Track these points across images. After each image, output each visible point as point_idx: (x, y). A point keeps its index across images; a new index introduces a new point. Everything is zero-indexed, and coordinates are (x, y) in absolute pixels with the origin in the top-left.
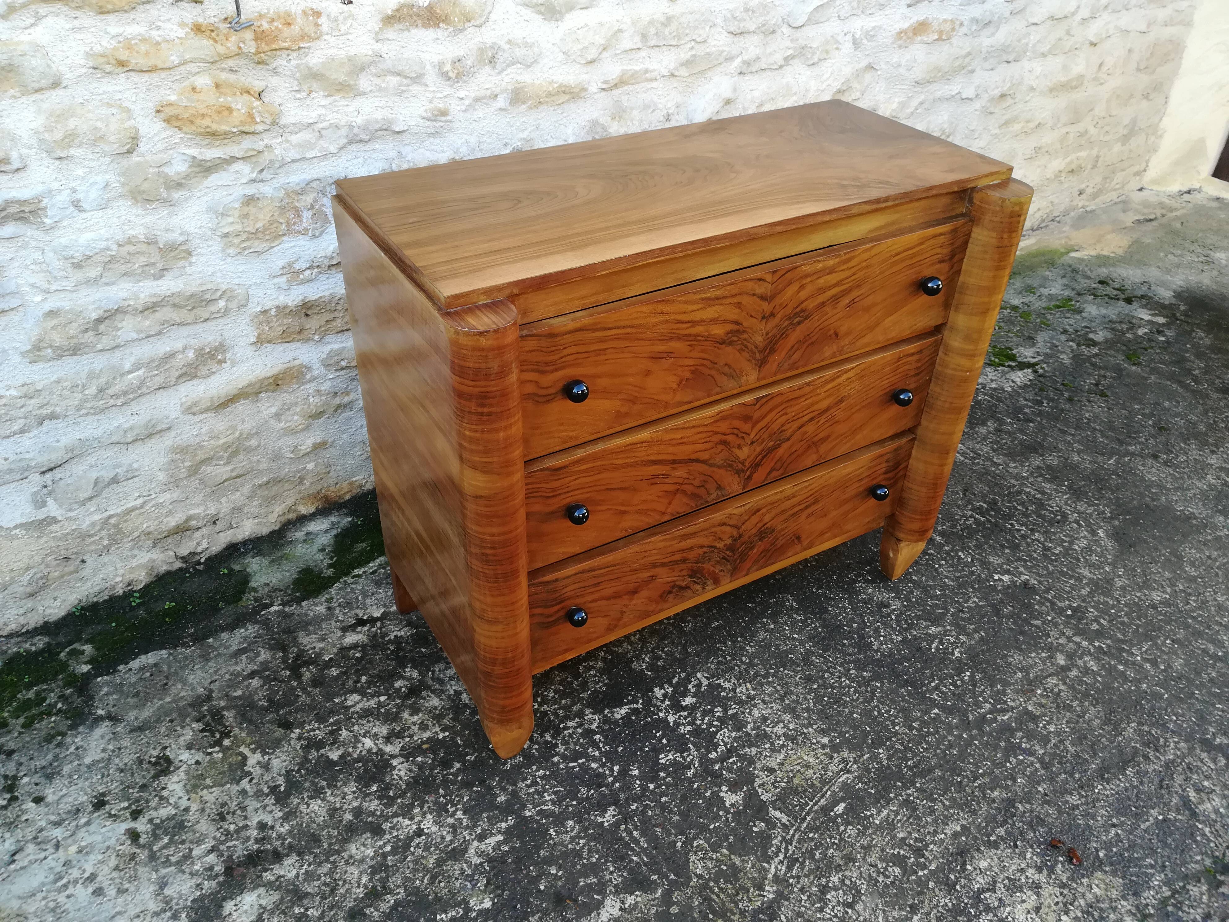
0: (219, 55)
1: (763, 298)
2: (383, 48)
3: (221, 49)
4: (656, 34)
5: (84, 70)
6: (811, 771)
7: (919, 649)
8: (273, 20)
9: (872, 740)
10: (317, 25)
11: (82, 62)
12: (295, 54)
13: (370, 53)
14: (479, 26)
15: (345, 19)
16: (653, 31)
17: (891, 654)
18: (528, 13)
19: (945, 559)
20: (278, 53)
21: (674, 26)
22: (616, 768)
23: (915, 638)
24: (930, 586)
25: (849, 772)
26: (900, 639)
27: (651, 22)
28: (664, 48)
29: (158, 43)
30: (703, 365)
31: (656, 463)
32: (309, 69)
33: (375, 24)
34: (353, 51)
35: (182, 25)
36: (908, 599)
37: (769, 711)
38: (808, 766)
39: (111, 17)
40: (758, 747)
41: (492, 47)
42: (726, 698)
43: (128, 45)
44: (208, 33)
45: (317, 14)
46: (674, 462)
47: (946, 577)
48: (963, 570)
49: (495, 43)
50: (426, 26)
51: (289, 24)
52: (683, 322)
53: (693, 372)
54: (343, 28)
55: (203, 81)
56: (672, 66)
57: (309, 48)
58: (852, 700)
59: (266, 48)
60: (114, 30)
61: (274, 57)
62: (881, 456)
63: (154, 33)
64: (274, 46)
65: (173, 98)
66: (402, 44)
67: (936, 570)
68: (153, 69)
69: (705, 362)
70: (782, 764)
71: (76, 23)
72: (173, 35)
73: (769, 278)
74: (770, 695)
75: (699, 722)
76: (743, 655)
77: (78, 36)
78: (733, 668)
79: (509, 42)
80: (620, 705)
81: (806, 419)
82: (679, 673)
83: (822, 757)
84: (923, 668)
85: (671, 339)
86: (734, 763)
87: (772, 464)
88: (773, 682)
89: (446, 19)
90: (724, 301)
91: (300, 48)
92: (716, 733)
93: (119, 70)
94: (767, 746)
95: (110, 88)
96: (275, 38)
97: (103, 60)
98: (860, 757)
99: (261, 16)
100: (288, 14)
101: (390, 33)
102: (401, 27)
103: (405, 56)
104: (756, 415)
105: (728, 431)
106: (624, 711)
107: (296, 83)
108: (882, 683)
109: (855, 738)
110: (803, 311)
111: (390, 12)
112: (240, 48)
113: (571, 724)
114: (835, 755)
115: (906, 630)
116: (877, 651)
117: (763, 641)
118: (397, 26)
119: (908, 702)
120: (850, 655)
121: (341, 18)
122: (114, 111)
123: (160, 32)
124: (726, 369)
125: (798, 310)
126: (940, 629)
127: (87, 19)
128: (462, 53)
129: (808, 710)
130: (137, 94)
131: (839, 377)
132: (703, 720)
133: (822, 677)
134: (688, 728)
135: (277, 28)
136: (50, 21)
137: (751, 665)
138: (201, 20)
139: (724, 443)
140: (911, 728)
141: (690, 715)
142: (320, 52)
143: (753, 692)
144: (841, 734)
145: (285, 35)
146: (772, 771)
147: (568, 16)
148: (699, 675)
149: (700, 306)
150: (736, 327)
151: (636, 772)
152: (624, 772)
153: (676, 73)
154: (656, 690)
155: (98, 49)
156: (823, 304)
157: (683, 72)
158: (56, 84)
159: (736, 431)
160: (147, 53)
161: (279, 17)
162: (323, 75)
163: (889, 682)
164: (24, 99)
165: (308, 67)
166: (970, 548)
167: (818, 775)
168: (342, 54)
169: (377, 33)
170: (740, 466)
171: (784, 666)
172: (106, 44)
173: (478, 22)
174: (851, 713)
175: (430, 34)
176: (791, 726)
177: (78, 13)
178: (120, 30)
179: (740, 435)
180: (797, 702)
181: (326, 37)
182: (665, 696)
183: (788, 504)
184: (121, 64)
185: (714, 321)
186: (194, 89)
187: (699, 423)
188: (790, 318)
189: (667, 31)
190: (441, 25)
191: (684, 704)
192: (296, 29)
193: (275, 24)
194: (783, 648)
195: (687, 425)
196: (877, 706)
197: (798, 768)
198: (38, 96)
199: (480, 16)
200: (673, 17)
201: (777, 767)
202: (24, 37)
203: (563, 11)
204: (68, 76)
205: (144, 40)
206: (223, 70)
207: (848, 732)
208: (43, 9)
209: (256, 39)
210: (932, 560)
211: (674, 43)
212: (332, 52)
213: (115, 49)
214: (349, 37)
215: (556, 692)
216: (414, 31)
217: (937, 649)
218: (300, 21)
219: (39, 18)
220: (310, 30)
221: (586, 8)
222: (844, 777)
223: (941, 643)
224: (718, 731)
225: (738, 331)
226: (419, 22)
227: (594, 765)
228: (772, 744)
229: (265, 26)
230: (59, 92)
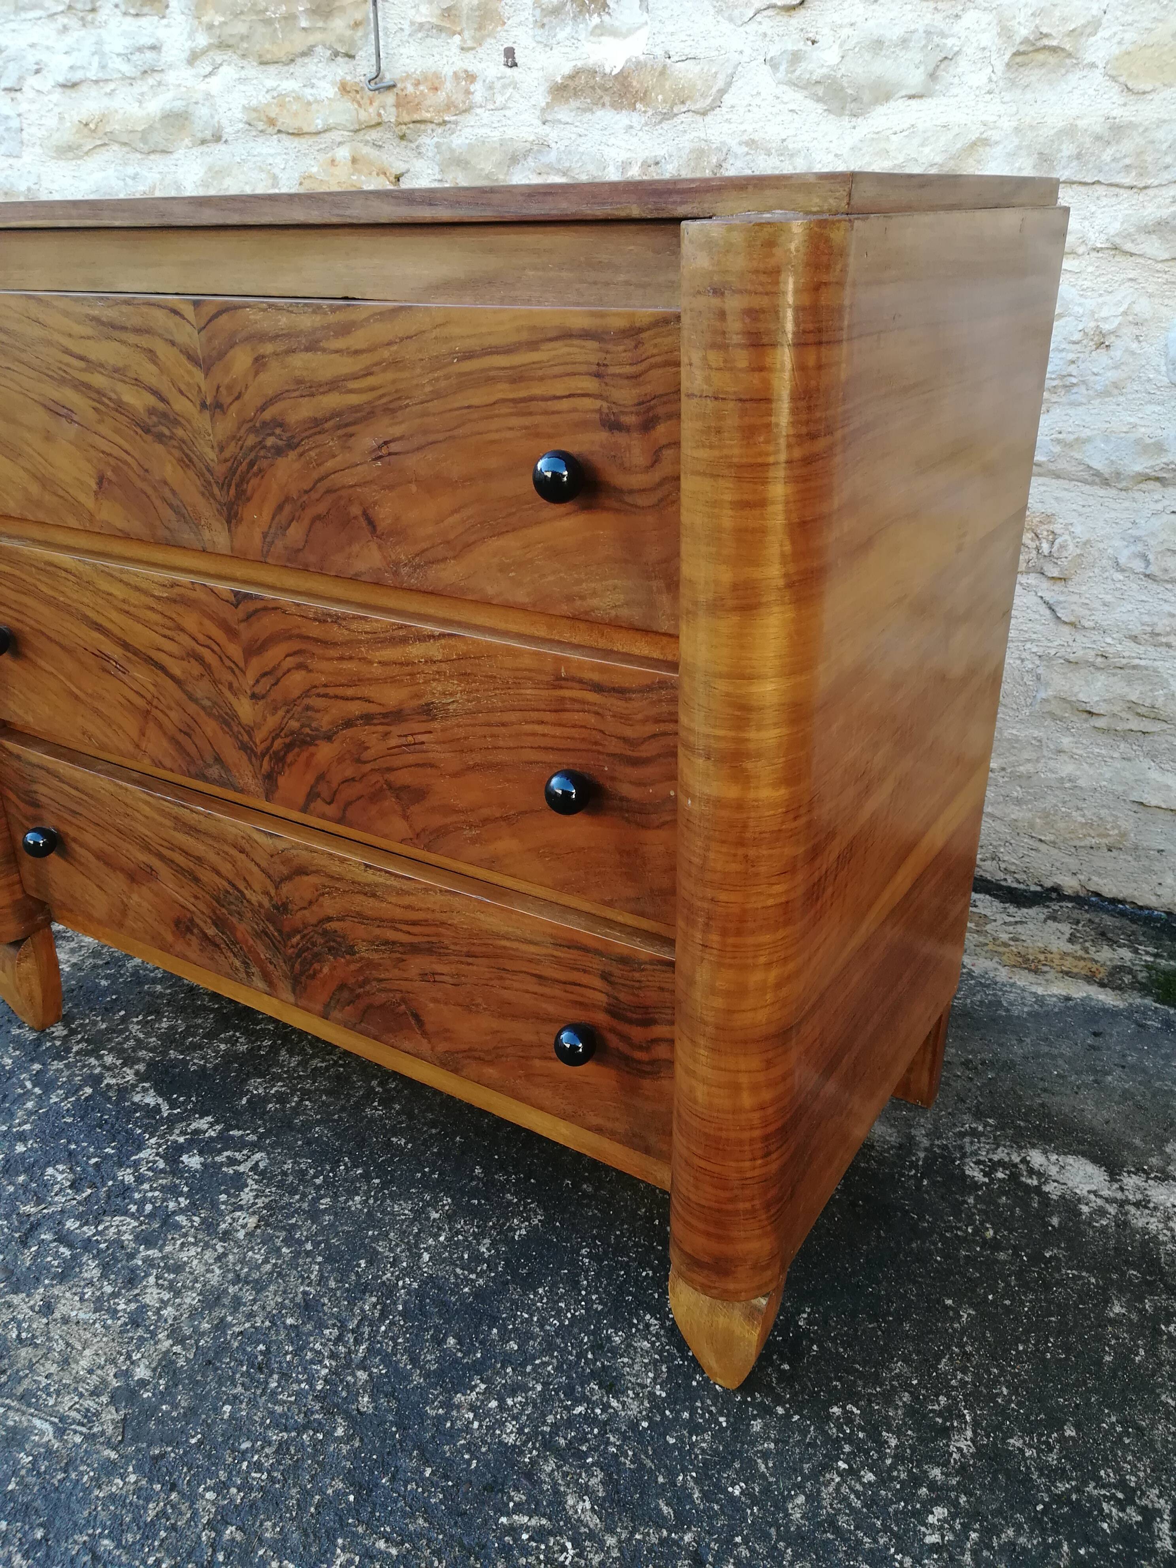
0: (360, 124)
1: (192, 358)
2: (552, 134)
3: (363, 116)
4: (1079, 156)
5: (241, 125)
6: (53, 1369)
7: (494, 1487)
8: (417, 84)
9: (163, 1456)
10: (468, 92)
11: (240, 116)
12: (440, 130)
13: (531, 139)
14: (704, 114)
15: (504, 87)
16: (1068, 149)
17: (452, 1436)
18: (796, 98)
19: (884, 1479)
20: (423, 127)
21: (1127, 146)
22: (27, 1127)
23: (530, 1474)
24: (750, 1464)
25: (60, 1432)
26: (510, 1440)
27: (1069, 132)
28: (1100, 190)
29: (309, 103)
30: (125, 463)
31: (99, 628)
32: (452, 151)
33: (541, 98)
34: (510, 133)
35: (333, 83)
36: (661, 1428)
37: (200, 1269)
38: (65, 1362)
39: (272, 69)
40: (104, 1276)
41: (719, 149)
42: (214, 1205)
43: (281, 100)
44: (353, 94)
45: (471, 77)
46: (126, 646)
47: (813, 1498)
48: (871, 1531)
49: (723, 143)
50: (617, 106)
51: (436, 89)
52: (72, 355)
53: (115, 470)
54: (500, 99)
55: (343, 153)
56: (1115, 227)
57: (456, 123)
58: (274, 1393)
59: (407, 119)
60: (270, 83)
61: (418, 133)
62: (585, 949)
63: (308, 91)
64: (416, 117)
65: (314, 170)
66: (581, 131)
67: (827, 1466)
68: (298, 134)
69: (129, 459)
70: (66, 1320)
71: (243, 74)
72: (324, 95)
73: (188, 311)
74: (243, 1261)
75: (146, 1186)
76: (335, 1197)
77: (243, 88)
78: (293, 1191)
79: (751, 143)
80: (160, 1093)
81: (356, 708)
82: (254, 1132)
83: (94, 1380)
84: (428, 1512)
85: (63, 381)
86: (57, 1255)
87: (310, 778)
88: (279, 1255)
89: (644, 97)
90: (124, 336)
91: (445, 123)
92: (126, 1213)
93: (270, 130)
94: (108, 1289)
95: (265, 150)
96: (418, 107)
97: (255, 115)
98: (108, 1444)
99: (408, 76)
100: (437, 76)
101: (563, 113)
102: (578, 104)
103: (581, 149)
104: (246, 632)
105: (201, 638)
106: (151, 1099)
107: (437, 169)
108: (348, 1439)
109: (159, 1422)
110: (279, 423)
111: (559, 80)
112: (379, 115)
113: (109, 1060)
114: (104, 1399)
115: (548, 1445)
116: (448, 1405)
117: (392, 1213)
118: (574, 103)
119: (301, 1507)
120: (414, 1360)
121: (498, 85)
122: (263, 176)
123: (314, 91)
124: (168, 494)
125: (267, 415)
126: (594, 1521)
127: (252, 71)
128: (660, 152)
129: (221, 1326)
130: (287, 161)
131: (404, 641)
132: (152, 1189)
133: (321, 1325)
134: (129, 1179)
135: (422, 92)
136: (224, 69)
137: (314, 1215)
138: (348, 78)
139: (200, 659)
140: (216, 1525)
141: (162, 1171)
142: (469, 130)
143: (241, 1235)
144: (166, 1396)
145: (428, 102)
146: (47, 1308)
147: (880, 110)
148: (258, 1156)
149: (89, 331)
150: (161, 406)
151: (20, 1148)
152: (22, 1137)
153: (1129, 246)
154: (210, 1119)
155: (254, 103)
156: (316, 424)
157: (1153, 247)
158: (217, 138)
159: (216, 648)
160: (296, 114)
161: (426, 79)
162: (467, 163)
163: (354, 1454)
164: (195, 149)
165: (450, 148)
166: (989, 1532)
167: (44, 1382)
168: (496, 135)
169: (543, 110)
170: (246, 738)
171: (328, 1259)
172: (263, 99)
173: (700, 105)
174: (234, 1400)
175: (623, 118)
176: (167, 1312)
177: (245, 63)
178: (275, 84)
179: (228, 663)
180: (237, 1302)
181: (478, 111)
182: (197, 1132)
183: (369, 905)
184: (272, 122)
185: (118, 372)
186: (333, 161)
187: (144, 585)
188: (253, 430)
189: (1107, 156)
190: (638, 106)
191: (184, 1158)
192: (442, 95)
193: (421, 88)
194: (381, 1247)
195: (124, 577)
196: (270, 1444)
197: (59, 1346)
198: (204, 148)
199: (703, 96)
200: (1131, 125)
201: (57, 1315)
202: (203, 86)
203: (866, 97)
204: (228, 131)
205: (298, 98)
206: (367, 142)
207: (175, 1406)
208: (219, 59)
209: (397, 105)
210: (860, 1448)
211: (1127, 181)
212: (482, 131)
213: (269, 105)
214: (508, 113)
215: (170, 1028)
216: (600, 113)
217: (513, 1530)
218: (449, 85)
219: (216, 69)
220: (457, 98)
221: (921, 97)
222: (46, 1426)
223: (540, 1535)
224: (132, 1216)
225: (164, 415)
226: (607, 99)
227: (30, 1105)
228: (114, 1295)
229: (410, 89)
230: (221, 147)
